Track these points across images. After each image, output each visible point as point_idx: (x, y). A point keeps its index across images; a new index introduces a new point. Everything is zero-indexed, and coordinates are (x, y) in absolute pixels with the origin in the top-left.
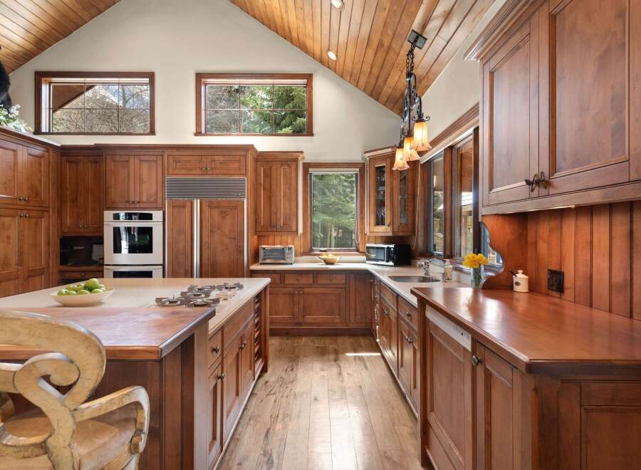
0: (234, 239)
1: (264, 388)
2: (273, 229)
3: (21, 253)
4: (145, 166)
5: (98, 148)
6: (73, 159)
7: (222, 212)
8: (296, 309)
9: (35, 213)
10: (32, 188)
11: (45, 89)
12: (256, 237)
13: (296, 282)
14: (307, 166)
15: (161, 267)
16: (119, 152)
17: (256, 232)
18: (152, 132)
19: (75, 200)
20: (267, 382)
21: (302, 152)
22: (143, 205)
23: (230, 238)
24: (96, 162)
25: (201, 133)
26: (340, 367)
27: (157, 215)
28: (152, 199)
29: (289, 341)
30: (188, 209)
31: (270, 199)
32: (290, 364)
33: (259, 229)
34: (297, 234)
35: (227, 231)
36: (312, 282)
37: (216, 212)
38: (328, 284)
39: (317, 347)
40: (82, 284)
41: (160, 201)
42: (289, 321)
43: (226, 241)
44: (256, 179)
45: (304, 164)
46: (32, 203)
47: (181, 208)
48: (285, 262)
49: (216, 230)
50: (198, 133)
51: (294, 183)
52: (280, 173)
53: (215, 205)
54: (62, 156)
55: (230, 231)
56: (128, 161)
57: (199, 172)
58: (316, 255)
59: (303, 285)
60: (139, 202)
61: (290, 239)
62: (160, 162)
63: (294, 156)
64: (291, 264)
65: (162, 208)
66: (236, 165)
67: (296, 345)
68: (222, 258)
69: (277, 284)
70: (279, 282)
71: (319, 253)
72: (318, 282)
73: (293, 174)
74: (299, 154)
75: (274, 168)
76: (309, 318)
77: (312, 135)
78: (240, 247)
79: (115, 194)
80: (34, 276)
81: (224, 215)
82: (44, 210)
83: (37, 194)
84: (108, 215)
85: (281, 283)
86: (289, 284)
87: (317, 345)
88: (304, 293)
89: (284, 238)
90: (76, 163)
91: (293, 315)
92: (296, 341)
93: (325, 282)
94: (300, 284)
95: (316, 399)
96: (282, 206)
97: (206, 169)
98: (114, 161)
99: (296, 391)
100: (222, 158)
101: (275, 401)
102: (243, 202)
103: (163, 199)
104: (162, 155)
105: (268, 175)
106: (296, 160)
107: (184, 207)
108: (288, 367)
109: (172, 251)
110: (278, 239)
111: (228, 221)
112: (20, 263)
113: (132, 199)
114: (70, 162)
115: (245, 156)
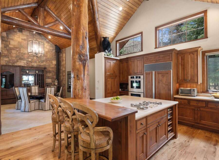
0: (167, 85)
1: (172, 144)
2: (185, 81)
3: (111, 87)
4: (138, 62)
5: (127, 58)
6: (122, 62)
7: (162, 75)
8: (196, 116)
9: (114, 77)
10: (114, 71)
11: (118, 45)
12: (178, 84)
13: (196, 105)
14: (204, 53)
15: (143, 93)
16: (132, 59)
17: (178, 82)
18: (142, 50)
19: (123, 73)
20: (175, 143)
21: (200, 47)
22: (138, 74)
23: (166, 85)
24: (127, 62)
25: (157, 47)
26: (216, 149)
27: (142, 77)
28: (141, 72)
29: (192, 129)
30: (151, 75)
31: (184, 69)
32: (188, 139)
33: (179, 81)
34: (198, 83)
35: (164, 82)
36: (205, 106)
37: (160, 75)
38: (214, 108)
39: (206, 136)
40: (116, 97)
41: (143, 72)
42: (192, 121)
43: (164, 85)
44: (178, 62)
45: (202, 52)
46: (113, 75)
47: (149, 75)
48: (191, 95)
49: (160, 82)
50: (156, 48)
51: (196, 61)
52: (189, 58)
53: (160, 73)
54: (120, 62)
55: (166, 82)
56: (134, 61)
57: (154, 62)
58: (209, 93)
59: (200, 106)
60: (137, 73)
61: (195, 86)
62: (142, 60)
63: (196, 49)
64: (195, 96)
65: (143, 75)
66: (168, 57)
67: (195, 132)
68: (163, 92)
69: (186, 104)
70: (187, 104)
71: (212, 92)
72: (209, 106)
73: (196, 57)
74: (198, 48)
75: (186, 56)
76: (203, 122)
77: (207, 38)
78: (170, 88)
79: (131, 71)
80: (114, 93)
81: (163, 76)
82: (116, 76)
83: (115, 72)
84: (130, 77)
85: (188, 104)
86: (192, 105)
87: (206, 135)
88: (200, 110)
89: (192, 85)
90: (123, 63)
91: (195, 119)
92: (195, 130)
93: (212, 106)
94: (198, 106)
95: (195, 158)
96: (190, 71)
97: (157, 60)
98: (131, 61)
99: (187, 151)
100: (162, 56)
101: (176, 151)
102: (171, 71)
103: (144, 72)
104: (143, 58)
105: (183, 59)
106: (197, 51)
107: (150, 74)
108: (187, 140)
109: (146, 88)
110: (189, 85)
111: (165, 78)
112: (111, 90)
113: (135, 72)
114: (122, 63)
115: (172, 53)
